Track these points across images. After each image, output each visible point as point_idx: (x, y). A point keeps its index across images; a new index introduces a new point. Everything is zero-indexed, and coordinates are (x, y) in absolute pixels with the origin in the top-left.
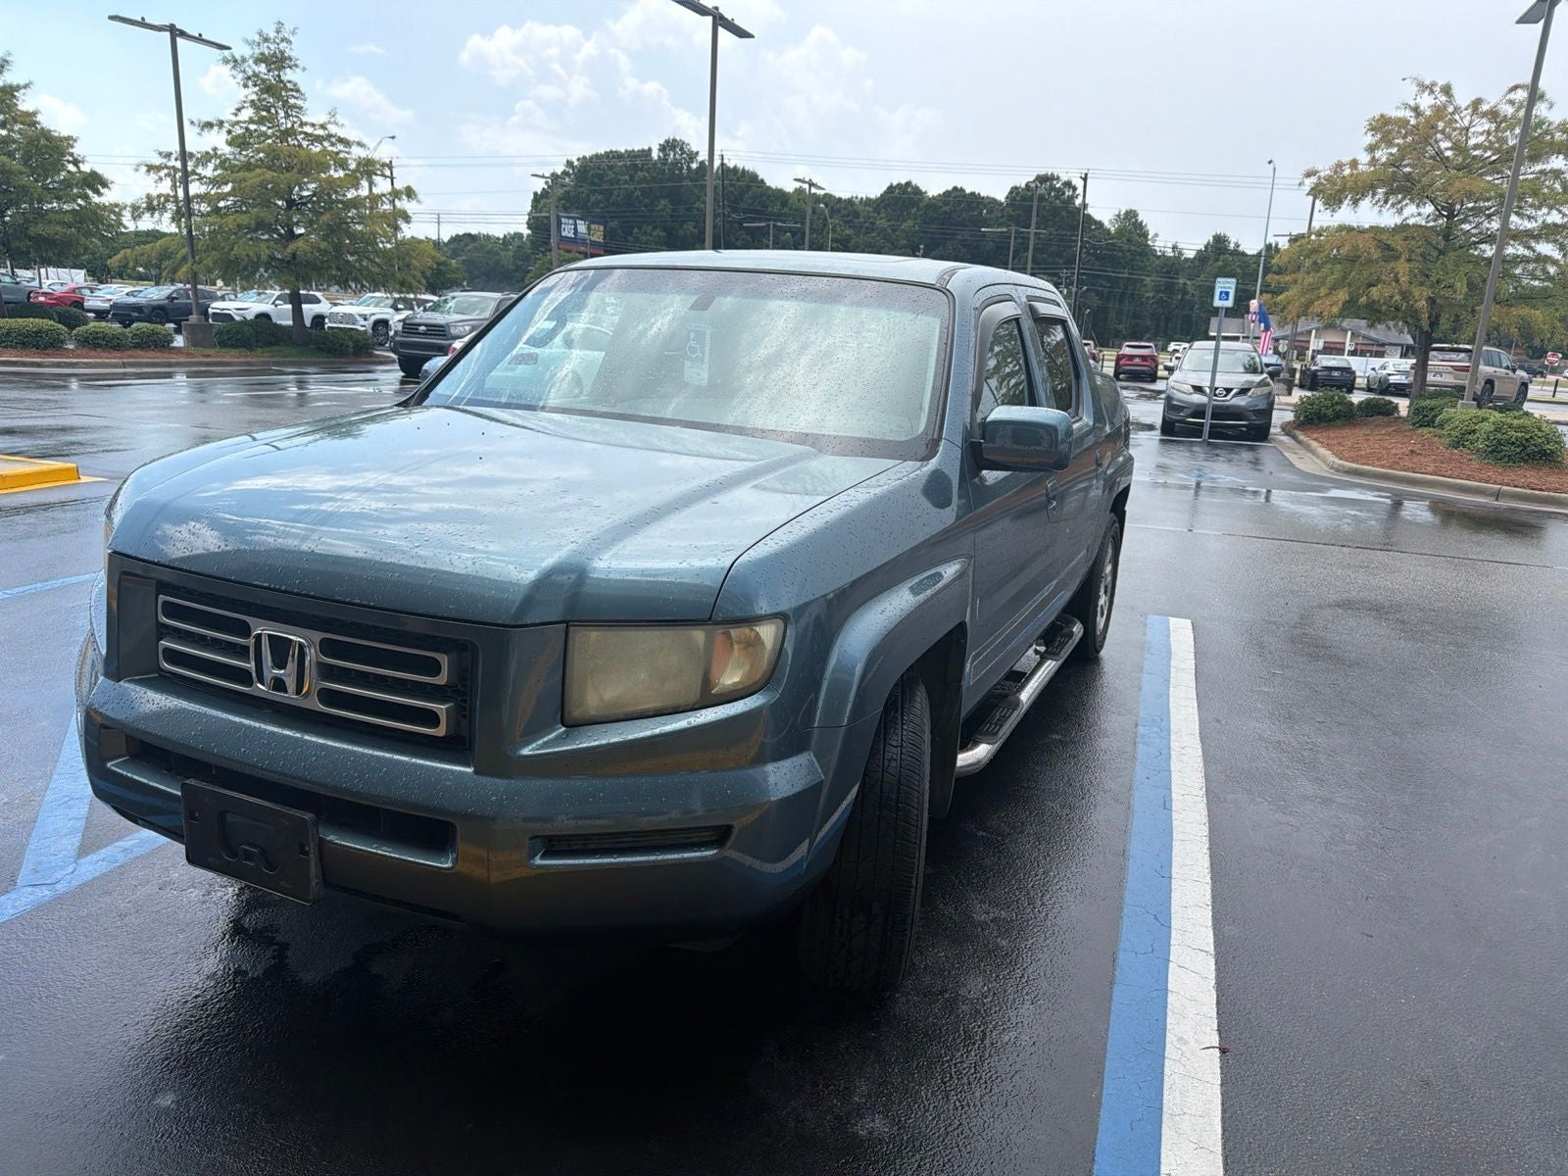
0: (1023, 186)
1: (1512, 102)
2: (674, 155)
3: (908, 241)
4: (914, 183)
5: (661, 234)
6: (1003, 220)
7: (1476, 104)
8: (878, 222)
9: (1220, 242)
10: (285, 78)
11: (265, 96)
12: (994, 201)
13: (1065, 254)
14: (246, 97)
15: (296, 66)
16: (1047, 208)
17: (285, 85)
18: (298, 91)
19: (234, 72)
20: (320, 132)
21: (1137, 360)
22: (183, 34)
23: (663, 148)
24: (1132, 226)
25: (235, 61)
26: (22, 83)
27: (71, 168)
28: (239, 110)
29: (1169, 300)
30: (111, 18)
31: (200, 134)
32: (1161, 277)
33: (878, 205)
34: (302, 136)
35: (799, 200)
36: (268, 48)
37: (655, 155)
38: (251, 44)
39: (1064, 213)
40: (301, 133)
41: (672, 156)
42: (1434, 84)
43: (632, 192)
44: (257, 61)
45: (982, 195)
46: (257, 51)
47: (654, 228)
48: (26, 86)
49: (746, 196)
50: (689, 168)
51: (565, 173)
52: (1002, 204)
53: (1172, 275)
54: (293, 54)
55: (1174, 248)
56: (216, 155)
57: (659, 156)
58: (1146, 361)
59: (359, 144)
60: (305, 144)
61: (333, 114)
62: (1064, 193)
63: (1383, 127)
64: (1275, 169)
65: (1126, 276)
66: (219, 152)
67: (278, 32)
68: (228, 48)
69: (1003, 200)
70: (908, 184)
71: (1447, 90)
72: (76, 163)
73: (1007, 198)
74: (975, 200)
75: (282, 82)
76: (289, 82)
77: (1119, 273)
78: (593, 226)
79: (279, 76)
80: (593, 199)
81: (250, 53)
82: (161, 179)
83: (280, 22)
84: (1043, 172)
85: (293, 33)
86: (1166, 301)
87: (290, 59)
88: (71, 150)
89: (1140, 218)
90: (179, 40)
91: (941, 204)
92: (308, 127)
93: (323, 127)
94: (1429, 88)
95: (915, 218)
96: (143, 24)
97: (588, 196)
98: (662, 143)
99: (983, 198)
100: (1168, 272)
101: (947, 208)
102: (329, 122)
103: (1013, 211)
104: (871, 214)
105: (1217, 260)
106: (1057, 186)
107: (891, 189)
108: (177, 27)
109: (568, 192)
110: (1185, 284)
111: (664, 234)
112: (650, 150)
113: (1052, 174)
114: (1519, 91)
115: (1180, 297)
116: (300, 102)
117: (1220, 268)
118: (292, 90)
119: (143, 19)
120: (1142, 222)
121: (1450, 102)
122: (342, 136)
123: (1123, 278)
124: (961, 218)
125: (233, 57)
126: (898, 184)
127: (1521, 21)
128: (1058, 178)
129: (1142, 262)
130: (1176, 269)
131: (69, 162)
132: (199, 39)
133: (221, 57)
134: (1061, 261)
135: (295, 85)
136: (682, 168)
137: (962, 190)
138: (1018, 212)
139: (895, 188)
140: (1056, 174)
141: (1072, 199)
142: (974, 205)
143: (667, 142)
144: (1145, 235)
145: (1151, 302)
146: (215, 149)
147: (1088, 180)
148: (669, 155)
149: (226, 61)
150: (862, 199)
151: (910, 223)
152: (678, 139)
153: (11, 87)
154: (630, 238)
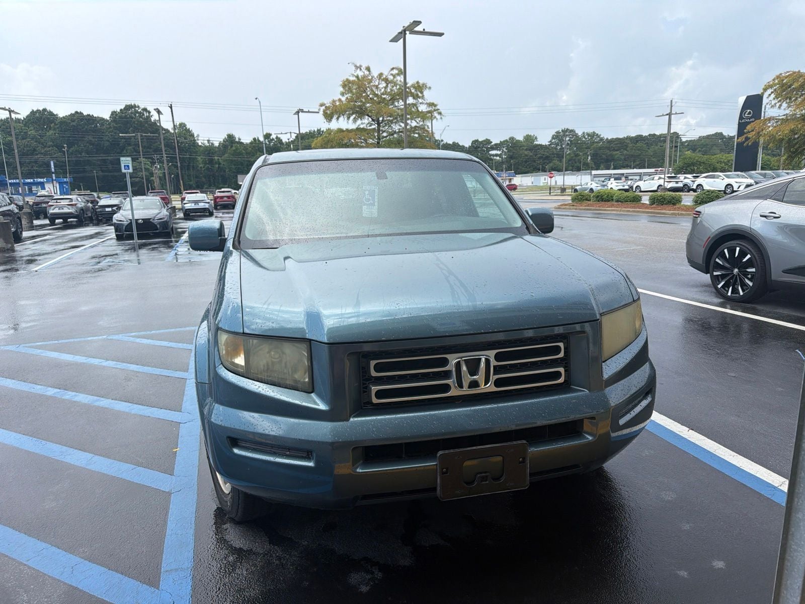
0: (119, 111)
1: (392, 74)
3: (53, 142)
4: (48, 110)
6: (111, 129)
7: (381, 75)
8: (29, 133)
9: (231, 137)
12: (102, 119)
13: (152, 147)
16: (136, 122)
21: (225, 199)
24: (184, 131)
29: (213, 168)
32: (206, 156)
33: (26, 123)
39: (146, 125)
42: (361, 66)
45: (94, 116)
52: (107, 121)
53: (210, 155)
55: (208, 141)
58: (230, 199)
62: (143, 115)
63: (347, 84)
64: (260, 102)
65: (188, 156)
69: (108, 119)
70: (45, 110)
71: (368, 69)
73: (110, 117)
74: (90, 119)
77: (184, 155)
84: (129, 103)
86: (211, 168)
89: (188, 127)
91: (70, 121)
94: (360, 68)
95: (55, 129)
99: (96, 117)
100: (208, 154)
101: (74, 124)
103: (116, 124)
104: (23, 128)
105: (232, 147)
106: (139, 111)
107: (33, 112)
110: (218, 159)
113: (135, 105)
114: (395, 70)
115: (217, 166)
117: (234, 150)
120: (189, 129)
121: (370, 74)
123: (187, 158)
124: (84, 129)
126: (38, 110)
127: (391, 41)
128: (138, 107)
129: (195, 149)
130: (212, 152)
134: (151, 151)
137: (81, 113)
138: (119, 125)
139: (36, 112)
140: (137, 105)
141: (149, 117)
142: (91, 121)
144: (193, 135)
145: (203, 169)
147: (173, 108)
151: (51, 132)
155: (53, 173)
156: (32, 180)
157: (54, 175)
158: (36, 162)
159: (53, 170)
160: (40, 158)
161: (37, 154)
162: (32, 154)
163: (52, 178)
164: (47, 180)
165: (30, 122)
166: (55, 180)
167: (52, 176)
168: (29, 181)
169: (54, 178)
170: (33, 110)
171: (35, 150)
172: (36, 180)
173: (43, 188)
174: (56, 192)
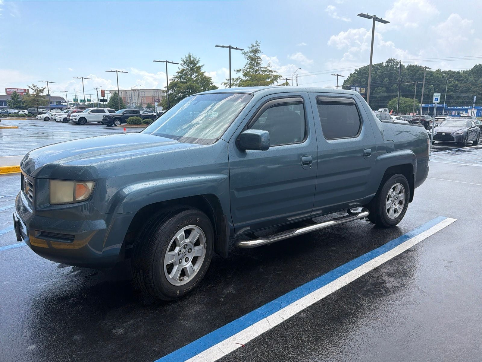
2: (391, 64)
5: (385, 89)
8: (470, 79)
10: (257, 56)
11: (252, 61)
14: (247, 62)
15: (260, 52)
17: (257, 58)
18: (260, 59)
19: (245, 56)
20: (265, 69)
22: (233, 48)
23: (387, 62)
25: (245, 53)
26: (202, 65)
27: (211, 85)
28: (245, 66)
30: (216, 46)
31: (237, 73)
33: (470, 73)
34: (261, 71)
35: (437, 74)
36: (254, 48)
37: (384, 65)
38: (249, 48)
40: (260, 70)
41: (390, 64)
43: (376, 77)
44: (251, 52)
46: (251, 50)
47: (382, 88)
48: (203, 66)
49: (417, 74)
50: (396, 67)
51: (355, 73)
54: (260, 49)
56: (239, 79)
57: (386, 65)
59: (275, 71)
60: (261, 73)
61: (269, 64)
66: (240, 78)
67: (256, 43)
68: (243, 50)
72: (212, 84)
75: (256, 57)
76: (258, 57)
78: (361, 89)
79: (256, 55)
80: (362, 80)
81: (249, 50)
82: (227, 86)
83: (257, 41)
85: (260, 43)
87: (259, 50)
88: (211, 81)
90: (231, 49)
92: (262, 68)
93: (266, 68)
96: (223, 47)
97: (361, 79)
98: (387, 60)
102: (268, 66)
104: (467, 76)
108: (231, 46)
109: (354, 79)
111: (386, 89)
112: (383, 63)
116: (261, 62)
118: (259, 59)
119: (223, 45)
122: (270, 70)
125: (245, 52)
126: (479, 65)
131: (210, 84)
132: (236, 49)
133: (242, 53)
135: (260, 57)
136: (393, 68)
139: (478, 66)
143: (389, 60)
146: (239, 77)
148: (389, 64)
149: (243, 53)
150: (464, 71)
152: (393, 59)
153: (199, 66)
154: (374, 91)
155: (474, 103)
156: (461, 107)
157: (474, 105)
158: (468, 97)
159: (475, 101)
160: (471, 94)
161: (470, 92)
162: (467, 92)
163: (473, 106)
164: (470, 107)
165: (472, 72)
166: (474, 108)
167: (473, 105)
168: (459, 107)
169: (474, 106)
170: (476, 65)
171: (469, 89)
172: (463, 107)
173: (467, 112)
174: (472, 115)
